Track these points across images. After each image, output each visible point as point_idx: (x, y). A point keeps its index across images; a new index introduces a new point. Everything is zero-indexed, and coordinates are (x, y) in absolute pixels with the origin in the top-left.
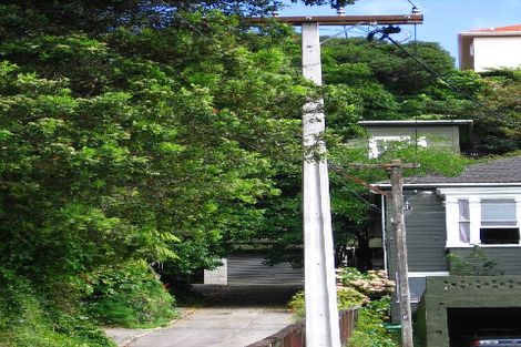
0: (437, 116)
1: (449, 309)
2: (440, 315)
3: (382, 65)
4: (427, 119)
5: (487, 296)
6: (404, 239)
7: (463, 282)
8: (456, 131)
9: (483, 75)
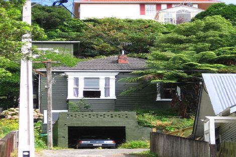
0: (63, 39)
1: (69, 127)
2: (64, 129)
3: (39, 15)
4: (58, 40)
5: (86, 121)
6: (51, 95)
7: (76, 115)
8: (72, 46)
9: (85, 21)
